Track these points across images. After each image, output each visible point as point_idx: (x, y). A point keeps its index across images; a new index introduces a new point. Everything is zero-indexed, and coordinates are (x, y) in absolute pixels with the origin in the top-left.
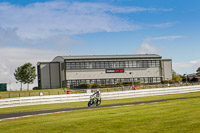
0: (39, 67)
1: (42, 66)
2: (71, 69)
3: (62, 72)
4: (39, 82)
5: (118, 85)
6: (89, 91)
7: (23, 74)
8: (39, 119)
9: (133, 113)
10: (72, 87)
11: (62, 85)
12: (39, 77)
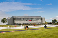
0: (8, 19)
1: (9, 19)
2: (17, 20)
3: (14, 21)
4: (8, 23)
5: (30, 24)
6: (22, 26)
7: (3, 21)
8: (8, 33)
9: (34, 32)
10: (17, 25)
11: (14, 24)
12: (8, 22)
